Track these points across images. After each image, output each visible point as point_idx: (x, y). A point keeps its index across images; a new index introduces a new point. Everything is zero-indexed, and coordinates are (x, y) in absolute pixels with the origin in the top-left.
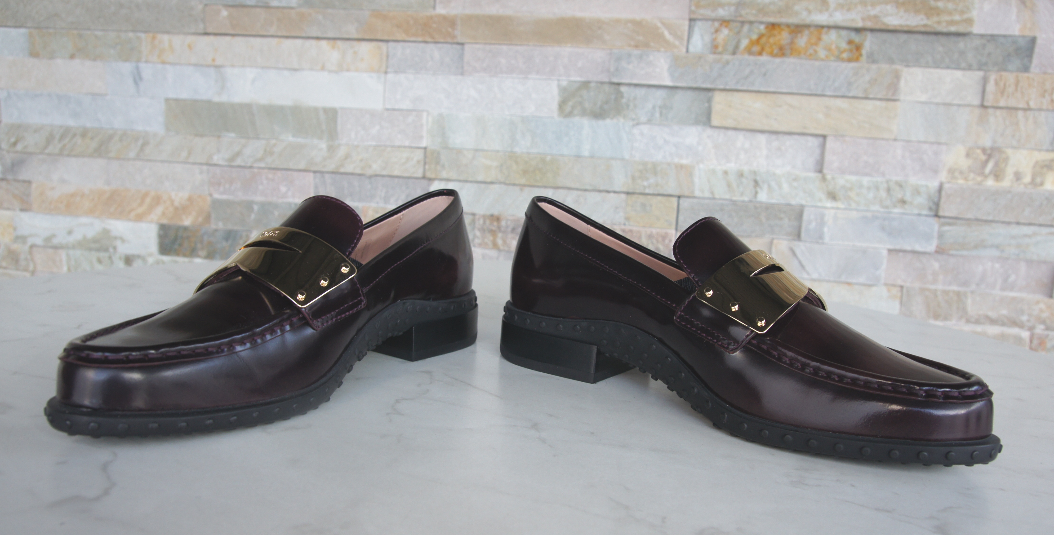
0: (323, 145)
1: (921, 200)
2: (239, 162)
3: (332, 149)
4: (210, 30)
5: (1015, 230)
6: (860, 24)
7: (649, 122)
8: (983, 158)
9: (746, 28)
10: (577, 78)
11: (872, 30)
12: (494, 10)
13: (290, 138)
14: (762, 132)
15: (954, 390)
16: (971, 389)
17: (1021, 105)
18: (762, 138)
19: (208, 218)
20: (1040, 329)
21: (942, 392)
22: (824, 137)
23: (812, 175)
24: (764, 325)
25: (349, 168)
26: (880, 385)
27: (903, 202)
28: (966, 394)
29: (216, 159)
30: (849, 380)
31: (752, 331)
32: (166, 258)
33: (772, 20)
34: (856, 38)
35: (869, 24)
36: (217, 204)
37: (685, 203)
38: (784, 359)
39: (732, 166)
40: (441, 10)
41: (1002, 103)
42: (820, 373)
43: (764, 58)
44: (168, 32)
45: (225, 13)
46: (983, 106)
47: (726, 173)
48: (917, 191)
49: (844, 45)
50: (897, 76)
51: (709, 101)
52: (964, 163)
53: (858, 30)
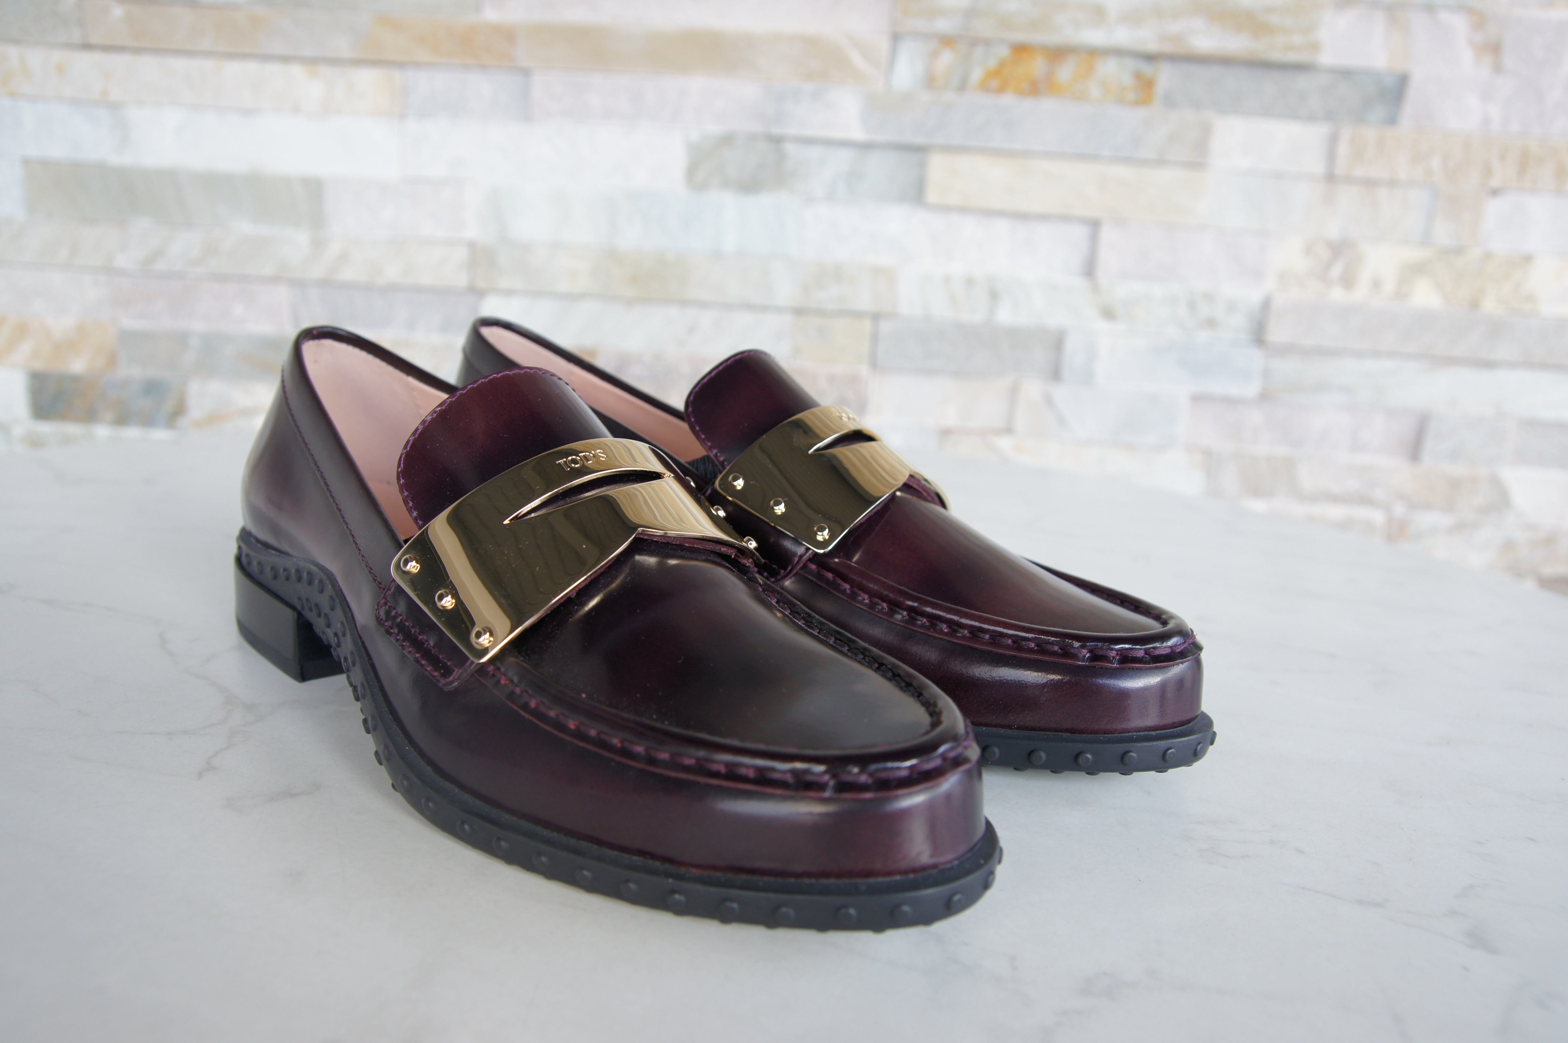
0: (302, 237)
1: (1238, 319)
2: (161, 266)
3: (318, 244)
4: (94, 39)
6: (1153, 48)
7: (830, 197)
8: (1327, 255)
9: (979, 51)
10: (714, 128)
11: (1171, 58)
12: (578, 15)
13: (245, 226)
14: (1002, 214)
15: (1137, 647)
16: (1165, 644)
17: (1386, 176)
19: (113, 360)
20: (1399, 510)
21: (1117, 650)
22: (1095, 225)
23: (1078, 281)
24: (827, 537)
25: (348, 274)
26: (1017, 640)
27: (1211, 323)
28: (1157, 652)
29: (122, 261)
30: (966, 632)
31: (808, 549)
32: (46, 428)
33: (1019, 37)
34: (1147, 69)
35: (1167, 48)
36: (128, 337)
37: (885, 327)
38: (860, 596)
39: (957, 268)
40: (491, 15)
41: (1359, 172)
42: (920, 621)
43: (1008, 99)
45: (118, 11)
46: (1330, 178)
47: (947, 279)
48: (1232, 307)
49: (1128, 80)
50: (1206, 130)
51: (922, 167)
52: (1300, 263)
53: (1151, 58)
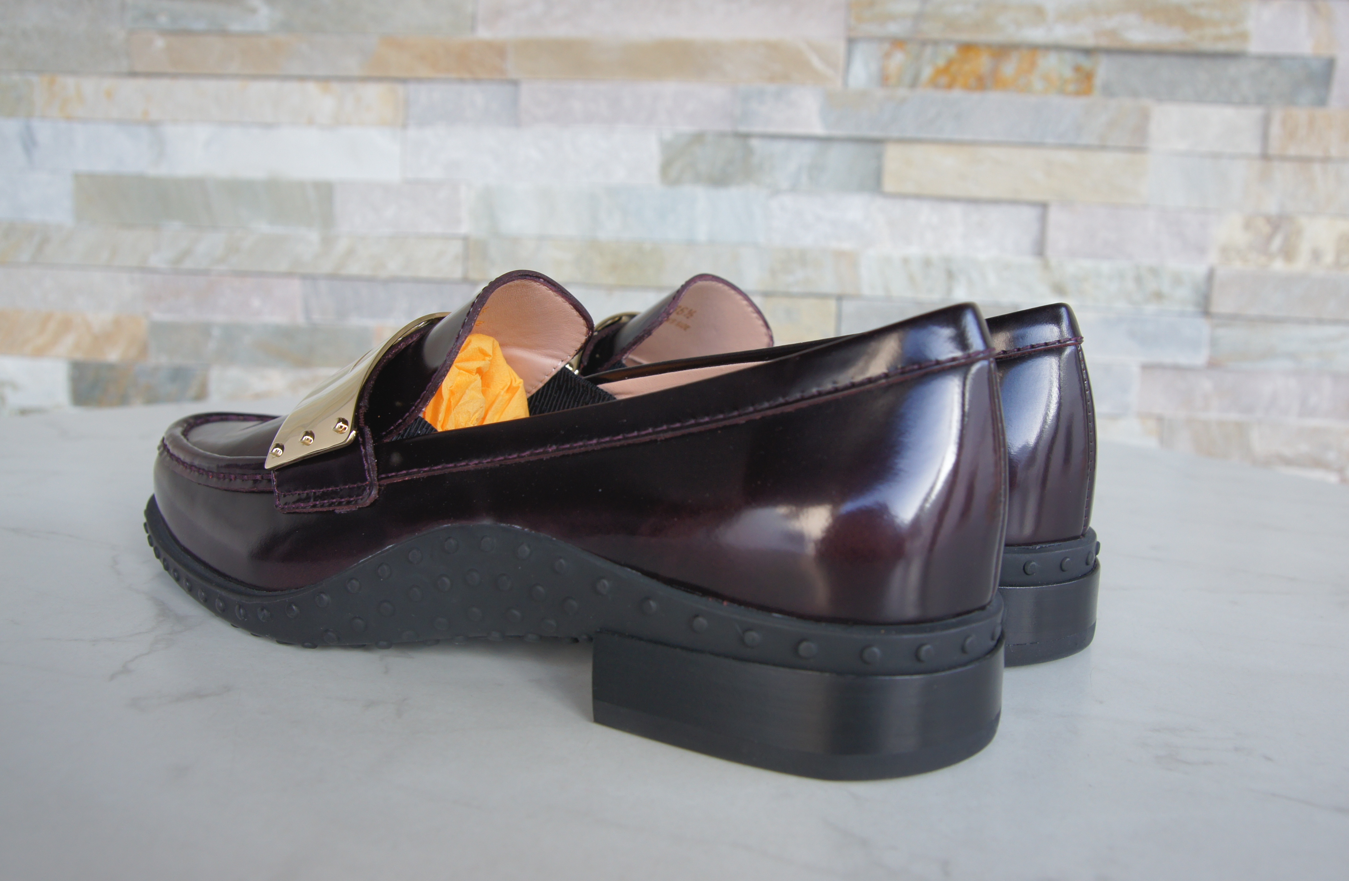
0: (314, 236)
1: (1184, 292)
2: (188, 264)
3: (327, 242)
4: (139, 68)
5: (1316, 331)
6: (1090, 42)
7: (794, 189)
8: (1266, 229)
9: (929, 51)
10: (686, 128)
11: (1109, 51)
13: (263, 227)
14: (955, 200)
17: (1319, 153)
18: (956, 210)
19: (144, 350)
22: (1044, 206)
23: (1030, 261)
25: (354, 269)
27: (1158, 296)
29: (155, 261)
33: (965, 37)
34: (1085, 63)
35: (1104, 42)
36: (158, 329)
37: (849, 307)
39: (914, 251)
40: (484, 33)
41: (1292, 151)
43: (957, 93)
44: (74, 73)
45: (160, 43)
46: (1265, 157)
47: (906, 261)
48: (1177, 280)
49: (1068, 73)
50: (1145, 116)
51: (879, 157)
52: (1241, 238)
53: (1088, 52)
